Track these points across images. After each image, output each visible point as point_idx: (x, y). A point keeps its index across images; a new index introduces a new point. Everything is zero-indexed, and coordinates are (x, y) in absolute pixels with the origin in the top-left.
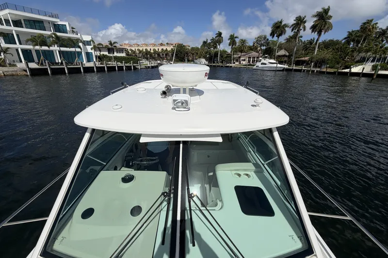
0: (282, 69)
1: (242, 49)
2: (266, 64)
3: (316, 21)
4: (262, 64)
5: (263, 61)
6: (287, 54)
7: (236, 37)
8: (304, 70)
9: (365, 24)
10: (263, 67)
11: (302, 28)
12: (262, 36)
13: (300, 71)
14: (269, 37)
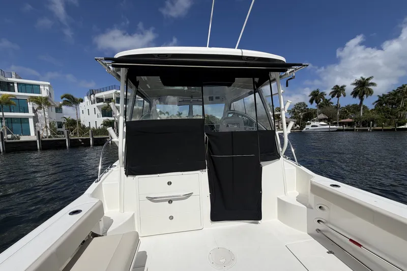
0: (336, 130)
2: (317, 126)
3: (355, 88)
4: (312, 126)
5: (313, 124)
6: (327, 118)
9: (401, 88)
10: (315, 129)
11: (342, 94)
12: (301, 103)
13: (353, 130)
14: (308, 103)
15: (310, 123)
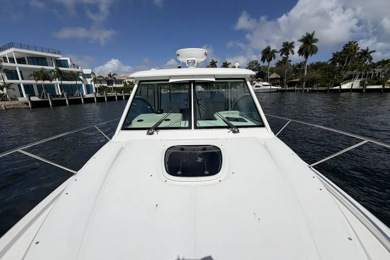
0: (276, 90)
2: (260, 87)
4: (256, 87)
5: (257, 84)
8: (297, 90)
9: (347, 45)
10: (257, 90)
11: (290, 52)
12: (254, 61)
13: (293, 91)
14: (260, 62)
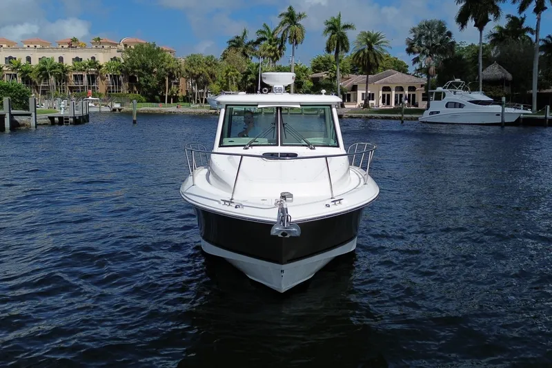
1: (372, 60)
2: (461, 106)
4: (447, 104)
5: (451, 96)
6: (509, 76)
7: (346, 27)
15: (447, 106)
